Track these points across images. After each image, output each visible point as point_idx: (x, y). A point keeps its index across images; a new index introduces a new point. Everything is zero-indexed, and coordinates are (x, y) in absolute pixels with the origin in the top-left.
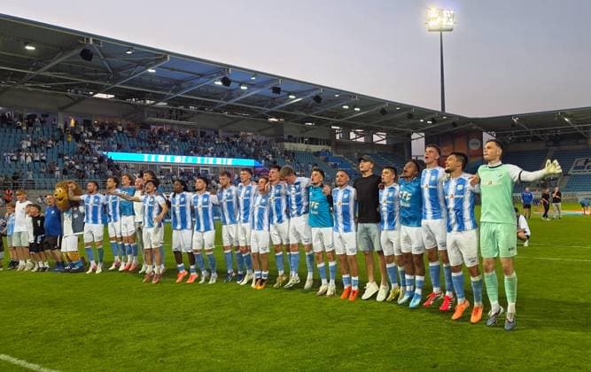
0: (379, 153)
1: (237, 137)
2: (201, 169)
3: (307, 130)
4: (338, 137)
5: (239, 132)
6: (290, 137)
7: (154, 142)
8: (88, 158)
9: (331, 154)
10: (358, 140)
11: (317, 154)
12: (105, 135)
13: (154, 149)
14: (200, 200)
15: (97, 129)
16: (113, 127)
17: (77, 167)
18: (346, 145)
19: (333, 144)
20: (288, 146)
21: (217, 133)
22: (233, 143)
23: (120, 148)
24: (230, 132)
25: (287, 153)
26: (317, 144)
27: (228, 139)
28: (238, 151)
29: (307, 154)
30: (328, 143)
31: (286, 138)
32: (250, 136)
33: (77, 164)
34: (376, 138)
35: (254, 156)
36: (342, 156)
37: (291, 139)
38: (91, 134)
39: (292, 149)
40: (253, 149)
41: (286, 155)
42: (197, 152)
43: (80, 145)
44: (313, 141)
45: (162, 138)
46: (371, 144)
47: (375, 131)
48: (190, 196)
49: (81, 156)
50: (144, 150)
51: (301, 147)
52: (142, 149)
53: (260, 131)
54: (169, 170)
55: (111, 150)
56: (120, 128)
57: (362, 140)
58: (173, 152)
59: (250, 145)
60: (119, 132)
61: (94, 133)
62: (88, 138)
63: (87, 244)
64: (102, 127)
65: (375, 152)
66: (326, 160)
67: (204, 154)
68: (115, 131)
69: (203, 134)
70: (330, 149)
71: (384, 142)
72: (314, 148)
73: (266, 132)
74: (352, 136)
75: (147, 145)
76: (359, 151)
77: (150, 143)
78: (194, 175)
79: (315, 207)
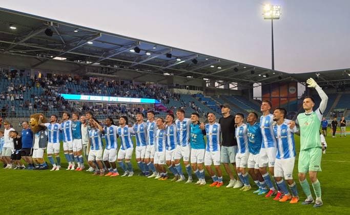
0: (233, 96)
1: (144, 85)
2: (121, 105)
3: (188, 81)
4: (207, 85)
5: (145, 82)
6: (177, 85)
7: (92, 88)
8: (49, 98)
9: (203, 96)
10: (220, 87)
11: (194, 96)
12: (61, 83)
13: (91, 92)
15: (56, 80)
16: (66, 78)
17: (43, 103)
18: (213, 91)
19: (204, 90)
20: (176, 91)
21: (131, 82)
22: (142, 89)
23: (70, 92)
24: (139, 81)
25: (175, 95)
26: (194, 90)
27: (138, 86)
28: (145, 94)
29: (188, 96)
30: (201, 89)
31: (175, 85)
32: (153, 84)
33: (43, 101)
34: (231, 86)
35: (155, 97)
36: (210, 97)
37: (178, 86)
38: (51, 83)
39: (178, 93)
40: (154, 93)
41: (175, 96)
42: (119, 95)
43: (44, 90)
44: (192, 88)
45: (97, 85)
46: (228, 90)
47: (231, 81)
49: (45, 97)
50: (85, 93)
51: (184, 91)
52: (84, 92)
53: (158, 81)
54: (101, 106)
55: (65, 93)
56: (70, 79)
57: (222, 87)
58: (103, 94)
59: (152, 90)
60: (69, 81)
61: (54, 82)
62: (50, 85)
64: (59, 78)
65: (231, 95)
66: (200, 100)
67: (123, 95)
68: (67, 81)
69: (122, 83)
70: (202, 92)
71: (236, 89)
72: (193, 92)
73: (163, 82)
74: (216, 84)
75: (87, 89)
76: (221, 94)
77: (89, 88)
78: (117, 108)
79: (195, 137)
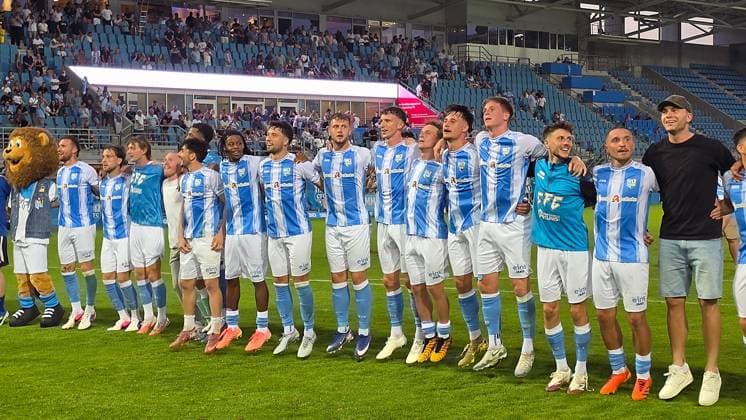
0: (693, 67)
1: (360, 30)
2: (280, 105)
3: (521, 14)
4: (594, 30)
5: (365, 22)
6: (481, 30)
7: (179, 44)
8: (39, 80)
9: (577, 70)
10: (643, 36)
11: (545, 69)
12: (76, 29)
13: (178, 59)
14: (276, 171)
15: (59, 16)
16: (91, 11)
17: (17, 99)
18: (617, 50)
19: (583, 45)
20: (475, 52)
21: (315, 23)
22: (350, 47)
23: (107, 59)
24: (343, 20)
25: (471, 68)
26: (544, 46)
27: (339, 36)
28: (362, 65)
29: (520, 69)
30: (572, 44)
31: (471, 31)
32: (390, 29)
33: (17, 92)
34: (687, 31)
35: (399, 76)
36: (605, 73)
37: (483, 36)
38: (44, 27)
39: (484, 58)
40: (396, 61)
41: (469, 73)
42: (271, 67)
43: (22, 52)
44: (535, 39)
45: (196, 35)
46: (676, 46)
47: (688, 13)
48: (255, 163)
49: (25, 77)
50: (155, 62)
51: (507, 53)
52: (153, 59)
53: (411, 18)
54: (210, 107)
55: (88, 62)
56: (108, 14)
57: (653, 35)
58: (219, 66)
59: (388, 52)
60: (105, 22)
61: (51, 24)
62: (40, 35)
63: (67, 268)
64: (69, 11)
65: (686, 65)
66: (566, 84)
67: (288, 71)
68: (97, 21)
69: (284, 26)
70: (574, 56)
71: (709, 41)
72: (538, 56)
73: (425, 19)
74: (630, 25)
75: (165, 49)
76: (647, 62)
77: (170, 47)
78: (265, 118)
79: (554, 206)
